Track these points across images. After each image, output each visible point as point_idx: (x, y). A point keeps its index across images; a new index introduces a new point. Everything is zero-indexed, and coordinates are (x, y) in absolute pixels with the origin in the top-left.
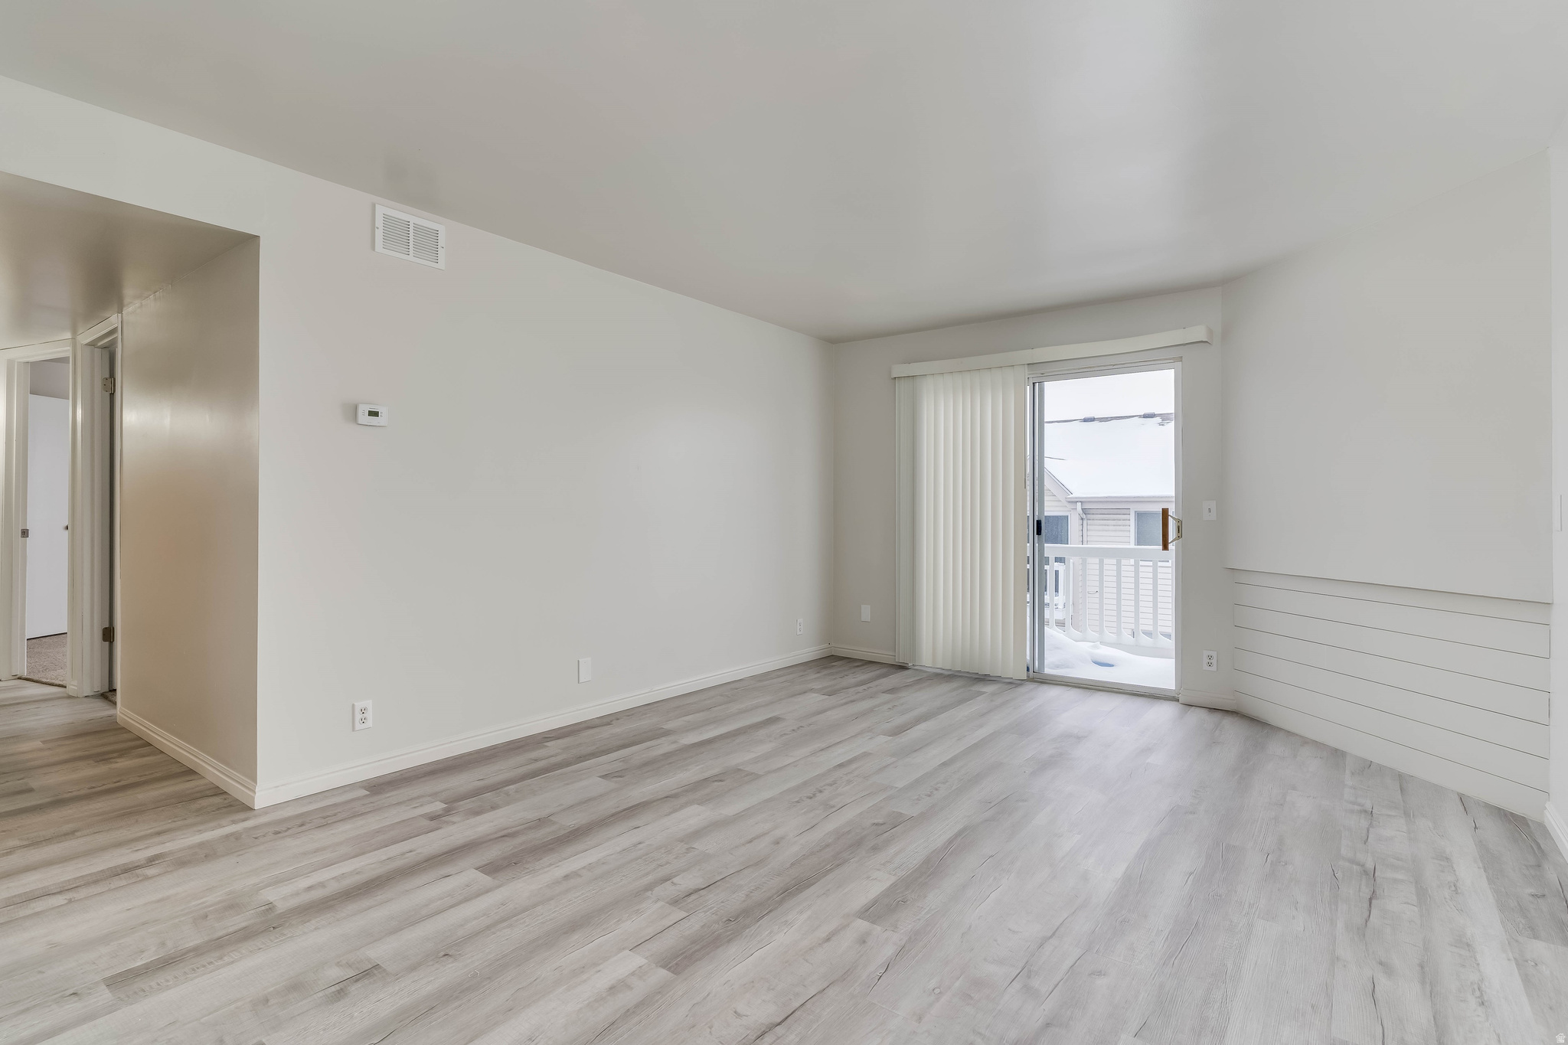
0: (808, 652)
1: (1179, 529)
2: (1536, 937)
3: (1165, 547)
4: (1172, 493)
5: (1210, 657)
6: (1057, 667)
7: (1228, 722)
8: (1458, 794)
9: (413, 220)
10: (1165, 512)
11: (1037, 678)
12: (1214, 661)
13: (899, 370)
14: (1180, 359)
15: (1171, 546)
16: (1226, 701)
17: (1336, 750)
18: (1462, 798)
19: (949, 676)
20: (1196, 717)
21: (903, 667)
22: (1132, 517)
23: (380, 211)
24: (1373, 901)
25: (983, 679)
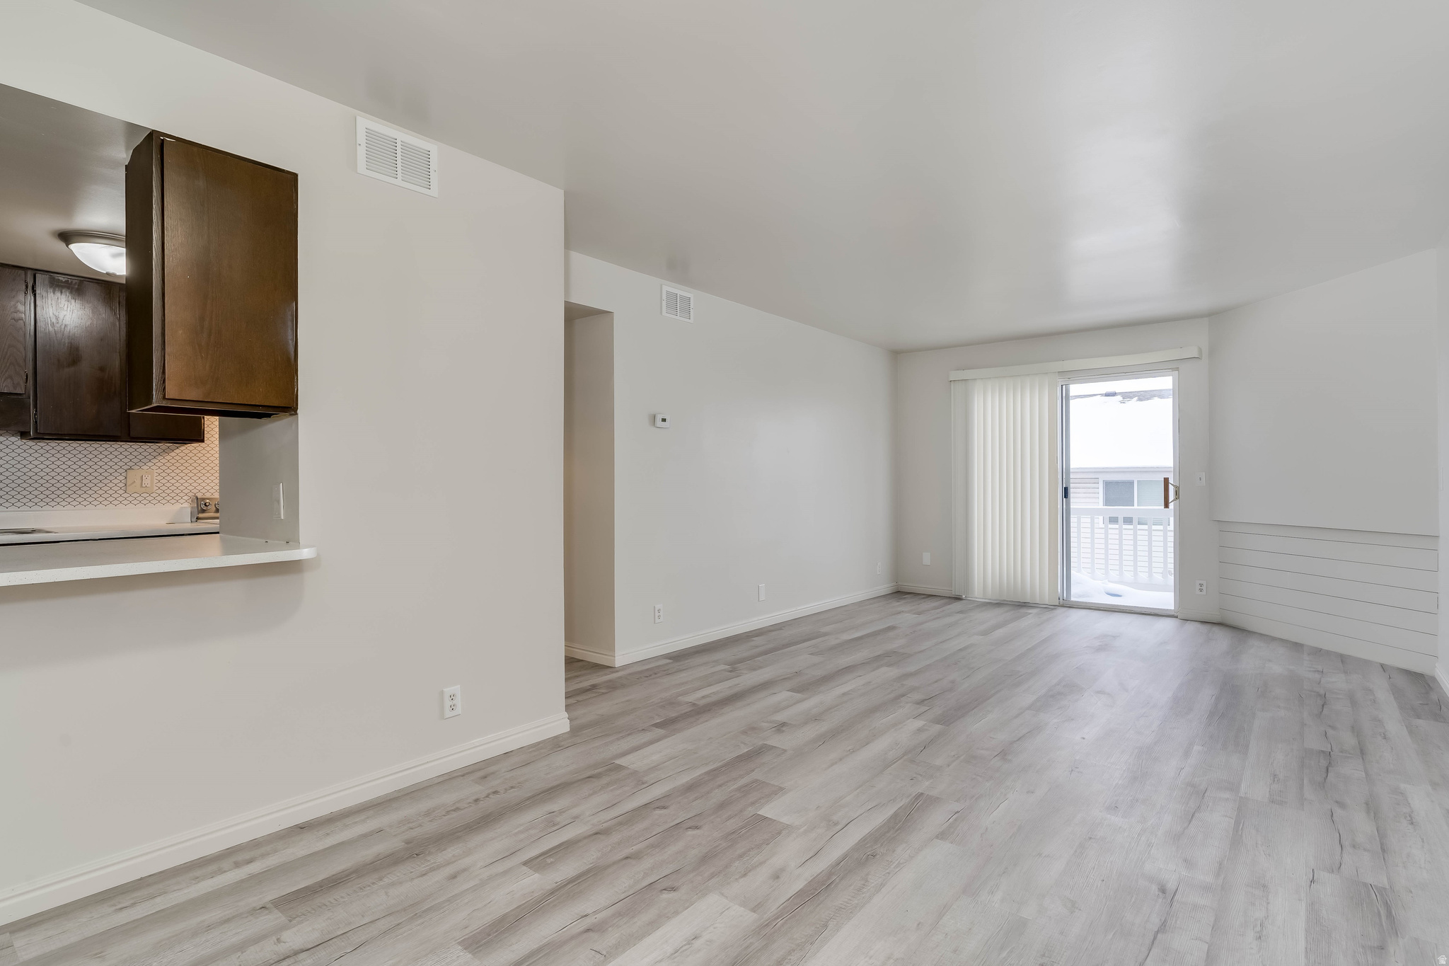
0: (884, 588)
1: (1177, 493)
2: (1419, 717)
3: (1166, 505)
4: (1171, 464)
5: (1201, 585)
6: (1080, 596)
7: (1216, 629)
8: (1380, 664)
9: (680, 293)
10: (1166, 481)
11: (1068, 605)
12: (1204, 588)
13: (954, 375)
14: (1177, 369)
15: (1171, 506)
16: (1215, 616)
17: (1296, 643)
18: (1382, 666)
19: (997, 603)
20: (1191, 627)
21: (958, 599)
22: (1101, 486)
23: (665, 288)
24: (1325, 706)
25: (1024, 605)
